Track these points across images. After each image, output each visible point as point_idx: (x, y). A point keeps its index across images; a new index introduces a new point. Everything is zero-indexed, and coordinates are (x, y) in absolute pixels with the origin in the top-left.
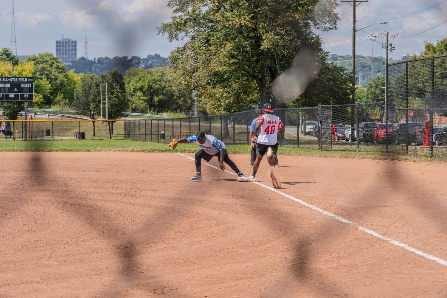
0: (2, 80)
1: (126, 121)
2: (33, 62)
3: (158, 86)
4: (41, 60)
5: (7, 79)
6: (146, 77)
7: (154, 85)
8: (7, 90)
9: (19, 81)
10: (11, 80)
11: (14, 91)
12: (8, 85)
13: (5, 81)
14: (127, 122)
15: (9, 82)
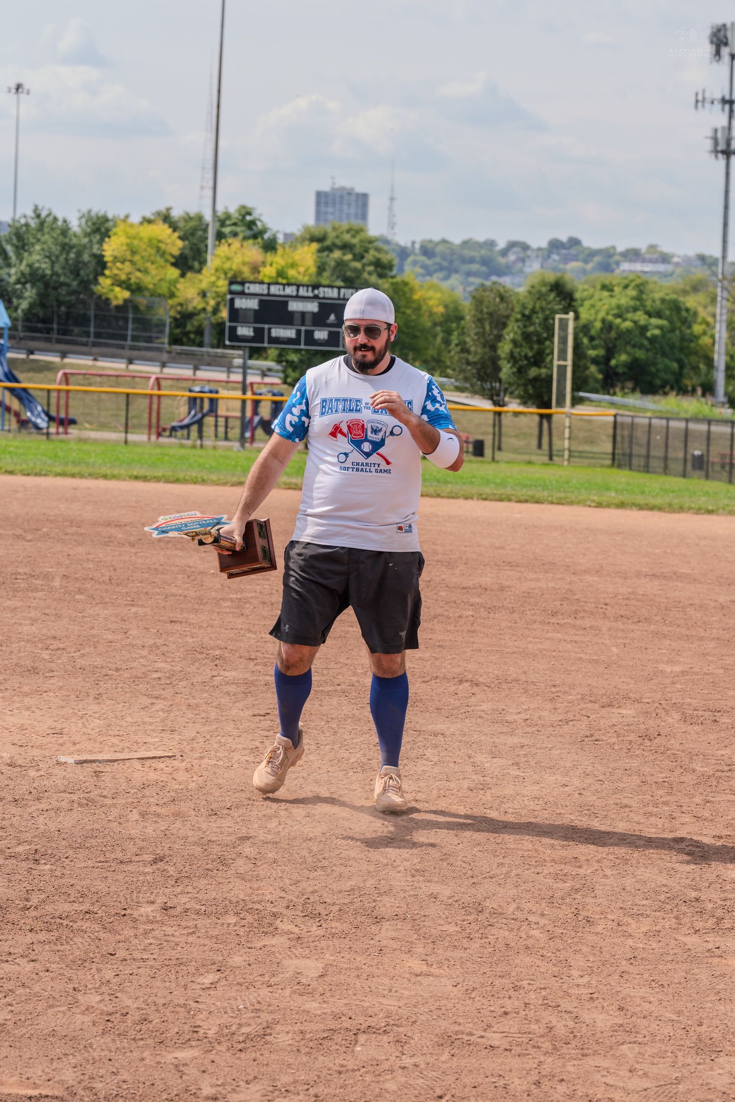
0: (298, 290)
1: (619, 419)
2: (315, 246)
3: (628, 324)
4: (338, 242)
5: (310, 289)
6: (596, 297)
7: (618, 321)
8: (308, 320)
9: (342, 296)
10: (322, 292)
11: (329, 322)
12: (313, 307)
13: (306, 294)
14: (622, 424)
15: (316, 297)
